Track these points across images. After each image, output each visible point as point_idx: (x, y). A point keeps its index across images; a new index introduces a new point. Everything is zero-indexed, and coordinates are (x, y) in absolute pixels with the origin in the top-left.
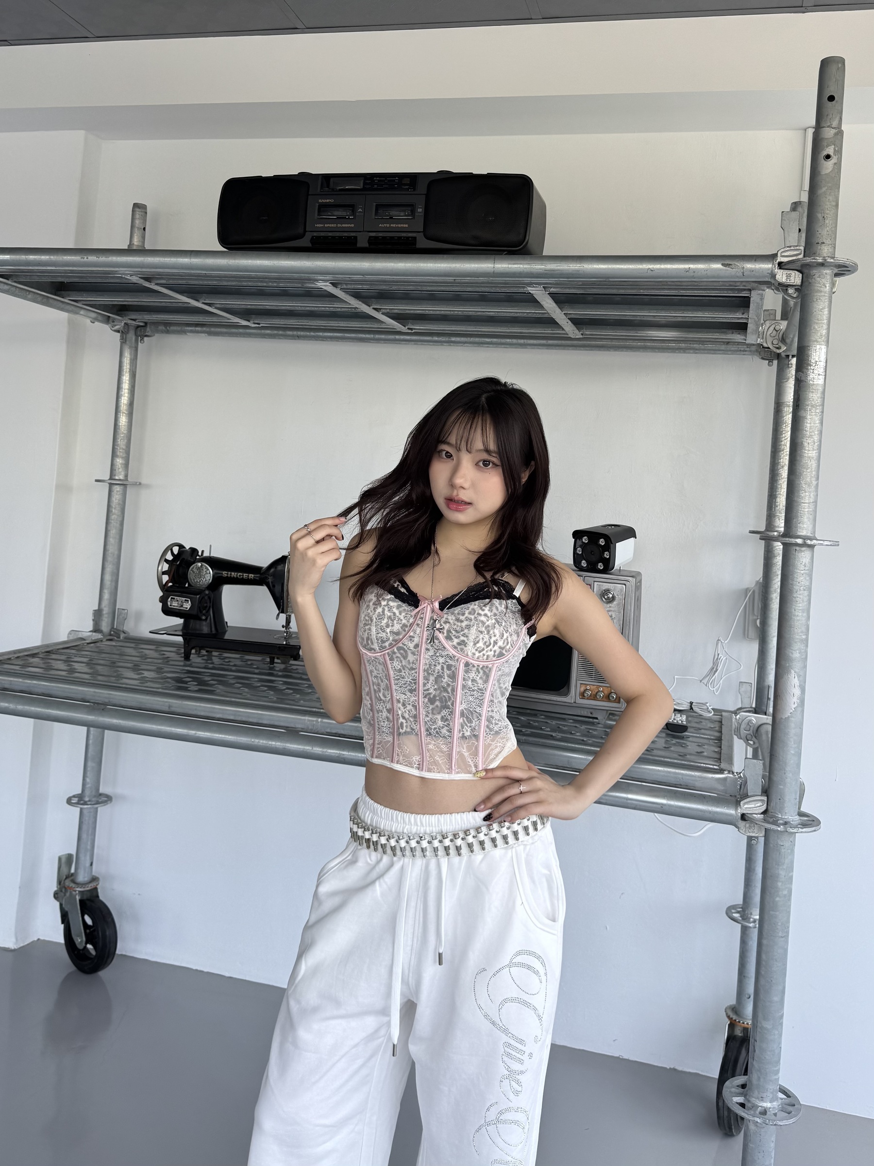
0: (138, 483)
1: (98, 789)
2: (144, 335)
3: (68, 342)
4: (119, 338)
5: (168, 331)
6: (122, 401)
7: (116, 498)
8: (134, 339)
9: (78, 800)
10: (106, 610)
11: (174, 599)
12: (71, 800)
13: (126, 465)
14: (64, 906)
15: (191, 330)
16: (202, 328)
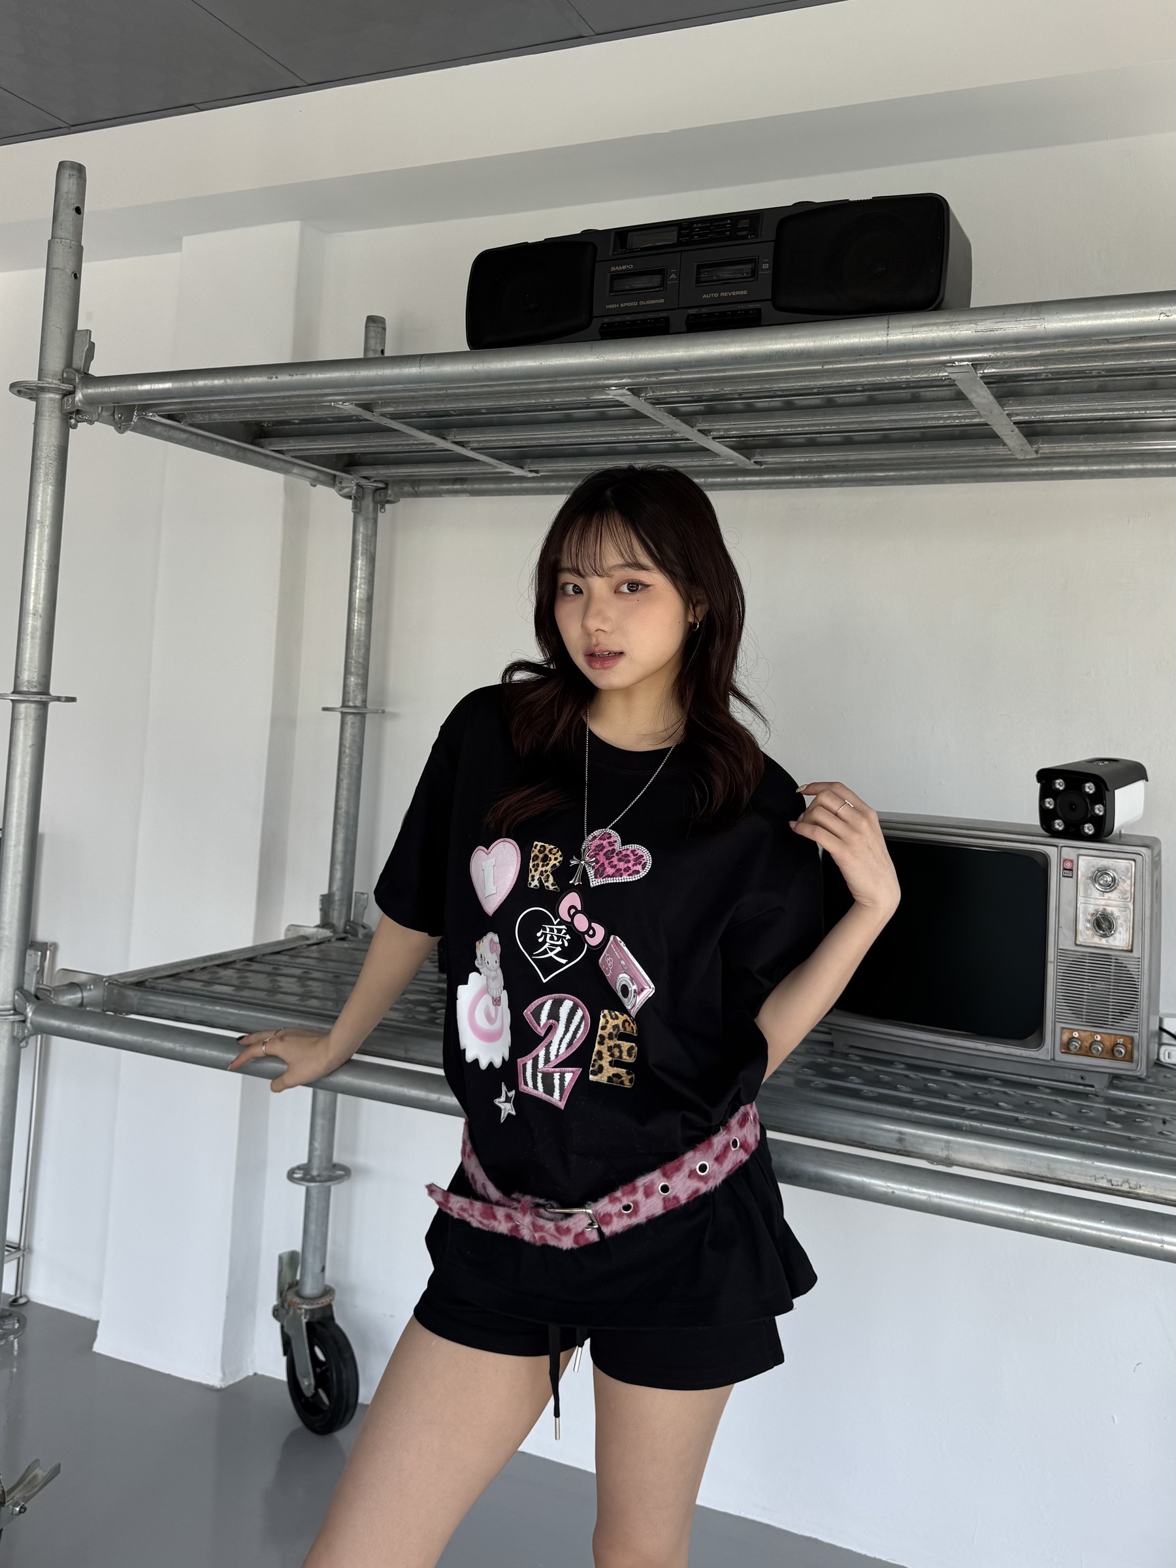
0: (380, 711)
1: (330, 1158)
2: (385, 501)
4: (351, 507)
5: (416, 491)
6: (358, 593)
7: (351, 733)
8: (371, 507)
9: (304, 1174)
10: (337, 897)
12: (294, 1173)
13: (364, 686)
14: (286, 1329)
15: (448, 489)
16: (463, 485)
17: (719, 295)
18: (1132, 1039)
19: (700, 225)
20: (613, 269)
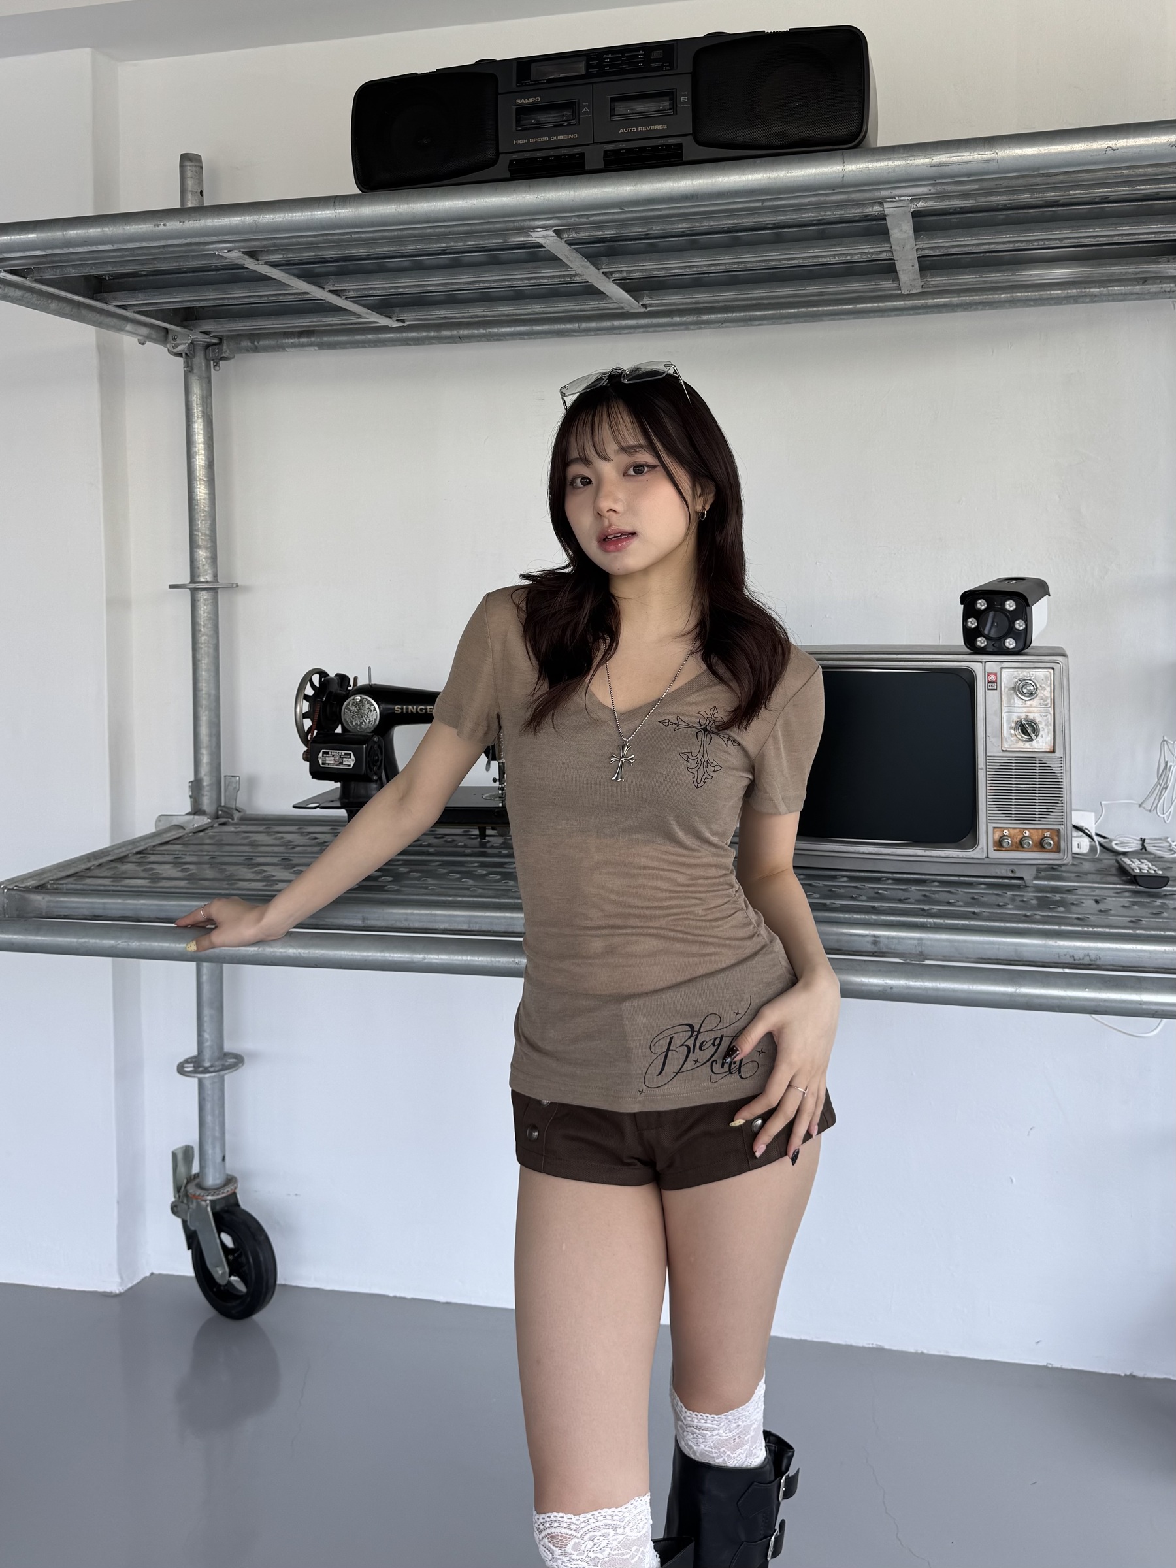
0: (234, 586)
1: (221, 1047)
2: (219, 357)
3: (101, 378)
4: (183, 366)
5: (256, 347)
6: (197, 463)
7: (204, 610)
8: (203, 364)
9: (194, 1067)
10: (206, 783)
11: (327, 753)
12: (183, 1067)
13: (213, 559)
14: (189, 1223)
15: (292, 343)
16: (310, 338)
17: (637, 129)
18: (1058, 831)
19: (610, 56)
20: (518, 102)
